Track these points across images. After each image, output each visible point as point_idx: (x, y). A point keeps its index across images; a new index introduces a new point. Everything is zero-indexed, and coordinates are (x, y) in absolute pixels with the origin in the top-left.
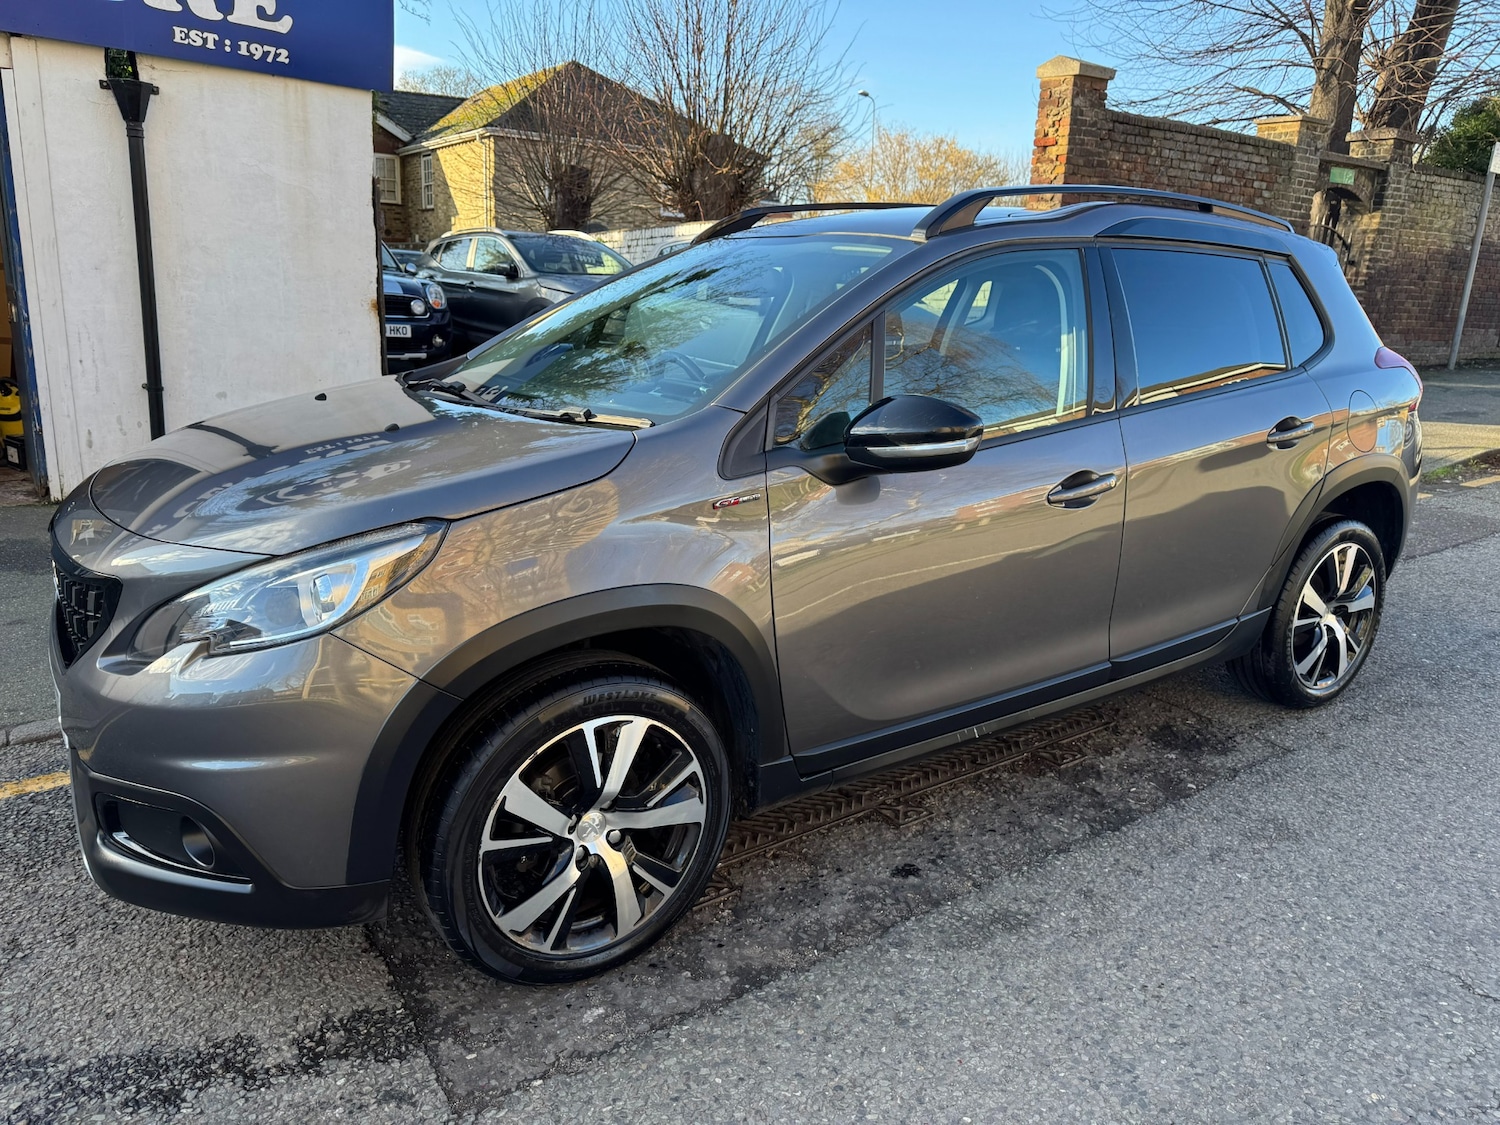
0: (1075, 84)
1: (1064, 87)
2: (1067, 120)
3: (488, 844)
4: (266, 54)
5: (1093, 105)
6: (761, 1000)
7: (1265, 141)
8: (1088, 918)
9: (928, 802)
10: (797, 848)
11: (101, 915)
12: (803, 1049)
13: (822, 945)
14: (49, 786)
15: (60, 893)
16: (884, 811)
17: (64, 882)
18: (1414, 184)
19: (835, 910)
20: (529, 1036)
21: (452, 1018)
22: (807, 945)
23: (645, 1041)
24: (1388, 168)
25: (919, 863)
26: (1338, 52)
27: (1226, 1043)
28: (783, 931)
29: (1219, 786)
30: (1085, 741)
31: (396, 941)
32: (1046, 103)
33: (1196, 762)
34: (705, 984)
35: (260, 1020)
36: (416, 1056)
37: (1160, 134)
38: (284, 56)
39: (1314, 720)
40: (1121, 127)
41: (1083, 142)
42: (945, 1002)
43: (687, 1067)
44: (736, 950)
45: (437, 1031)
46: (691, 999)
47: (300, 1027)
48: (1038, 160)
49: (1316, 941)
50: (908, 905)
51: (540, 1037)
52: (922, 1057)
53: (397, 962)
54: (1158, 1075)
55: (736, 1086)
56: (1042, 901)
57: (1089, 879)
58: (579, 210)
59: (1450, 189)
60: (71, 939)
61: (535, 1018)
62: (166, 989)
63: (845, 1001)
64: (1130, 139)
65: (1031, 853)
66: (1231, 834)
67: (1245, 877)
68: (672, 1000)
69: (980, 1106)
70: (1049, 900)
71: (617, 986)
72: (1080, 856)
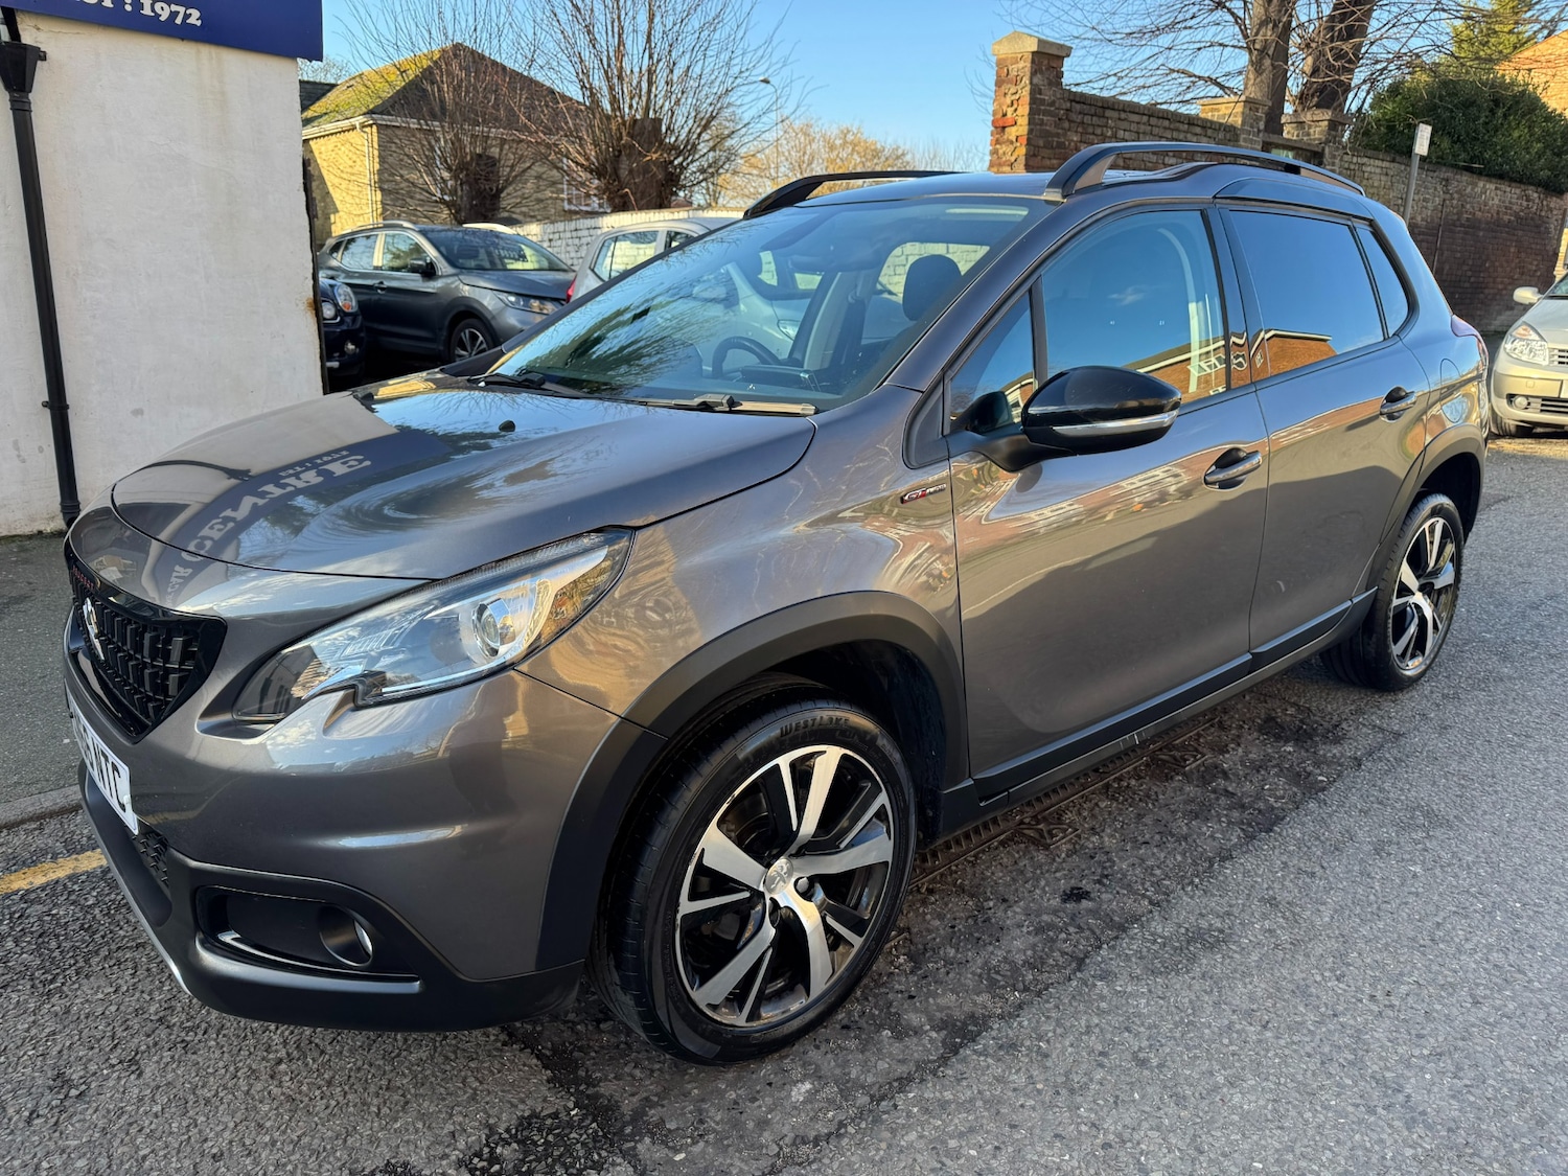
0: (1033, 62)
1: (1021, 64)
2: (1027, 99)
3: (687, 907)
4: (174, 15)
5: (1050, 84)
6: (980, 1054)
7: (1212, 122)
8: (1283, 928)
9: (1069, 817)
10: (949, 879)
11: (163, 1033)
12: (1052, 1106)
13: (1021, 986)
14: (40, 880)
15: (99, 1010)
16: (1026, 832)
17: (100, 996)
18: (1346, 165)
19: (1018, 944)
20: (736, 1125)
21: (638, 1115)
22: (1004, 987)
23: (870, 1115)
24: (1323, 149)
25: (1086, 885)
26: (1269, 33)
27: (1480, 1049)
28: (973, 973)
29: (1348, 776)
30: (1197, 740)
31: (539, 1028)
32: (1003, 82)
33: (1315, 753)
34: (912, 1042)
35: (408, 1142)
36: (614, 1164)
37: (1115, 114)
38: (195, 18)
39: (1410, 701)
40: (1078, 107)
41: (1042, 123)
42: (1178, 1035)
43: (931, 1141)
44: (931, 1000)
45: (628, 1130)
46: (902, 1062)
47: (461, 1144)
48: (997, 142)
49: (1517, 931)
50: (1094, 933)
51: (751, 1125)
52: (1180, 1100)
53: (548, 1053)
54: (1429, 1091)
55: (995, 1157)
56: (1229, 914)
57: (1265, 886)
58: (488, 202)
59: (1378, 171)
60: (133, 1064)
61: (736, 1103)
62: (277, 1115)
63: (1072, 1045)
64: (1087, 119)
65: (1195, 864)
66: (1385, 826)
67: (1418, 869)
68: (883, 1065)
69: (1265, 1148)
70: (1236, 911)
71: (814, 1055)
72: (1247, 861)
